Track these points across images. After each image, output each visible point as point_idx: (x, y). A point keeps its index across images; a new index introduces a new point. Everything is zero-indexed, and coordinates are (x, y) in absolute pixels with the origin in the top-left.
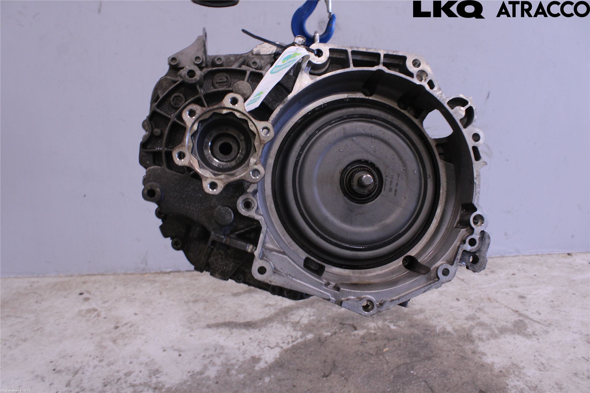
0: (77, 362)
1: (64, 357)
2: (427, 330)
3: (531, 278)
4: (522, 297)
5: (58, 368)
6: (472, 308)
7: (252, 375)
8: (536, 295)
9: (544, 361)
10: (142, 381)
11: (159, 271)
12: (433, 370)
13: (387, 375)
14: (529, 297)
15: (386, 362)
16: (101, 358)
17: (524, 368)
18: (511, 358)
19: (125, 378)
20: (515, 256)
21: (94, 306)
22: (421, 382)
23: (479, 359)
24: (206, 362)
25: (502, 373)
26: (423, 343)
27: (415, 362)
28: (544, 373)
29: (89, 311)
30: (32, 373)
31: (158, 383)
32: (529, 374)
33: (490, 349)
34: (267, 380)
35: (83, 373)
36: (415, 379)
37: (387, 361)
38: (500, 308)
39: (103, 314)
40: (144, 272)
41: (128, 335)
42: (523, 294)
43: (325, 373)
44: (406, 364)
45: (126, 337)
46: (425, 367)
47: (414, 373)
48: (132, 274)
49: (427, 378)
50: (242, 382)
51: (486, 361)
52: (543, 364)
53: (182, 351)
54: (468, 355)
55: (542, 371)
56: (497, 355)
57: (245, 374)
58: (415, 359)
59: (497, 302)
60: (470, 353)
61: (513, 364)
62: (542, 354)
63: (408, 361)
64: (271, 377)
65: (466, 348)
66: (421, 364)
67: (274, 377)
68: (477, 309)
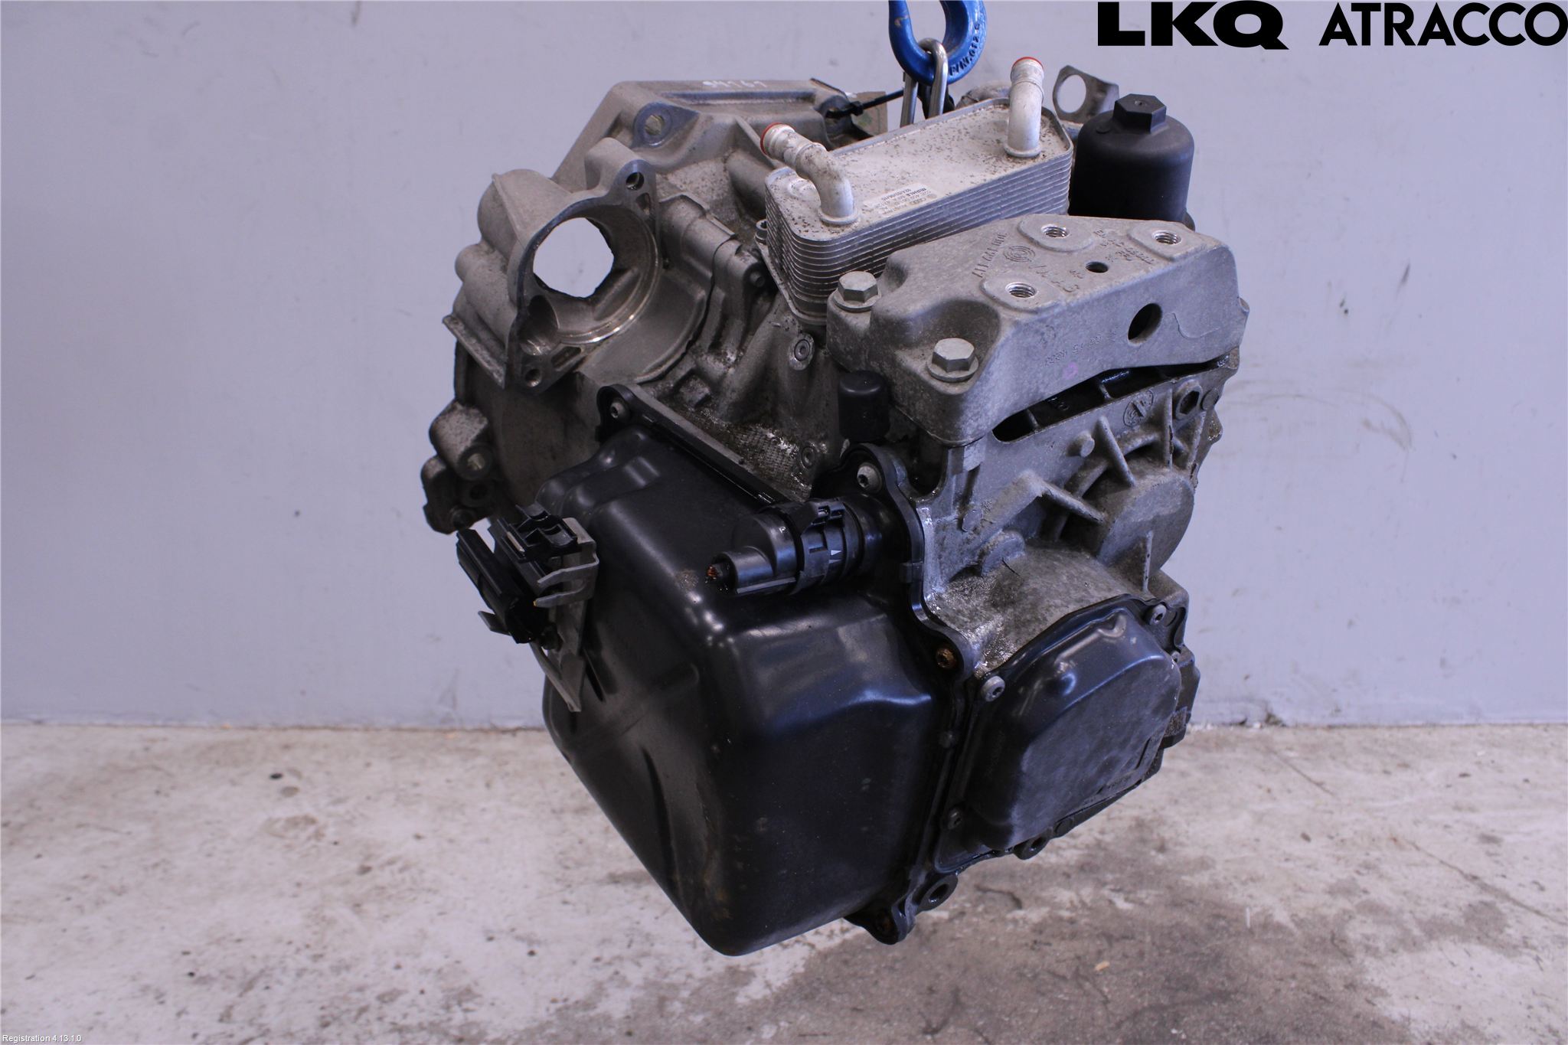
0: (254, 957)
1: (219, 942)
3: (1516, 787)
4: (1489, 839)
5: (203, 972)
6: (1347, 861)
7: (727, 1018)
8: (1529, 834)
9: (1558, 1023)
10: (425, 1018)
12: (1235, 1030)
13: (1103, 1036)
14: (1509, 839)
15: (1103, 999)
16: (319, 951)
17: (1497, 1038)
18: (1459, 1008)
19: (380, 1008)
20: (1467, 726)
21: (308, 810)
23: (1368, 1007)
24: (603, 974)
26: (1207, 952)
27: (1183, 1003)
29: (294, 823)
30: (134, 979)
31: (469, 1024)
33: (1399, 978)
34: (768, 1032)
35: (267, 988)
37: (1106, 997)
38: (1427, 865)
39: (330, 833)
40: (447, 727)
41: (393, 892)
42: (1494, 831)
43: (929, 1023)
44: (1157, 1008)
45: (390, 897)
46: (1212, 1019)
47: (1181, 1034)
48: (414, 730)
50: (700, 1036)
51: (1386, 1014)
52: (1554, 1031)
53: (539, 942)
54: (1333, 991)
56: (1417, 998)
57: (709, 1015)
58: (1182, 995)
59: (1417, 848)
60: (1342, 988)
61: (1465, 1026)
62: (1551, 1002)
63: (1164, 1000)
64: (779, 1027)
65: (1329, 971)
66: (1200, 1011)
67: (787, 1025)
68: (1360, 866)
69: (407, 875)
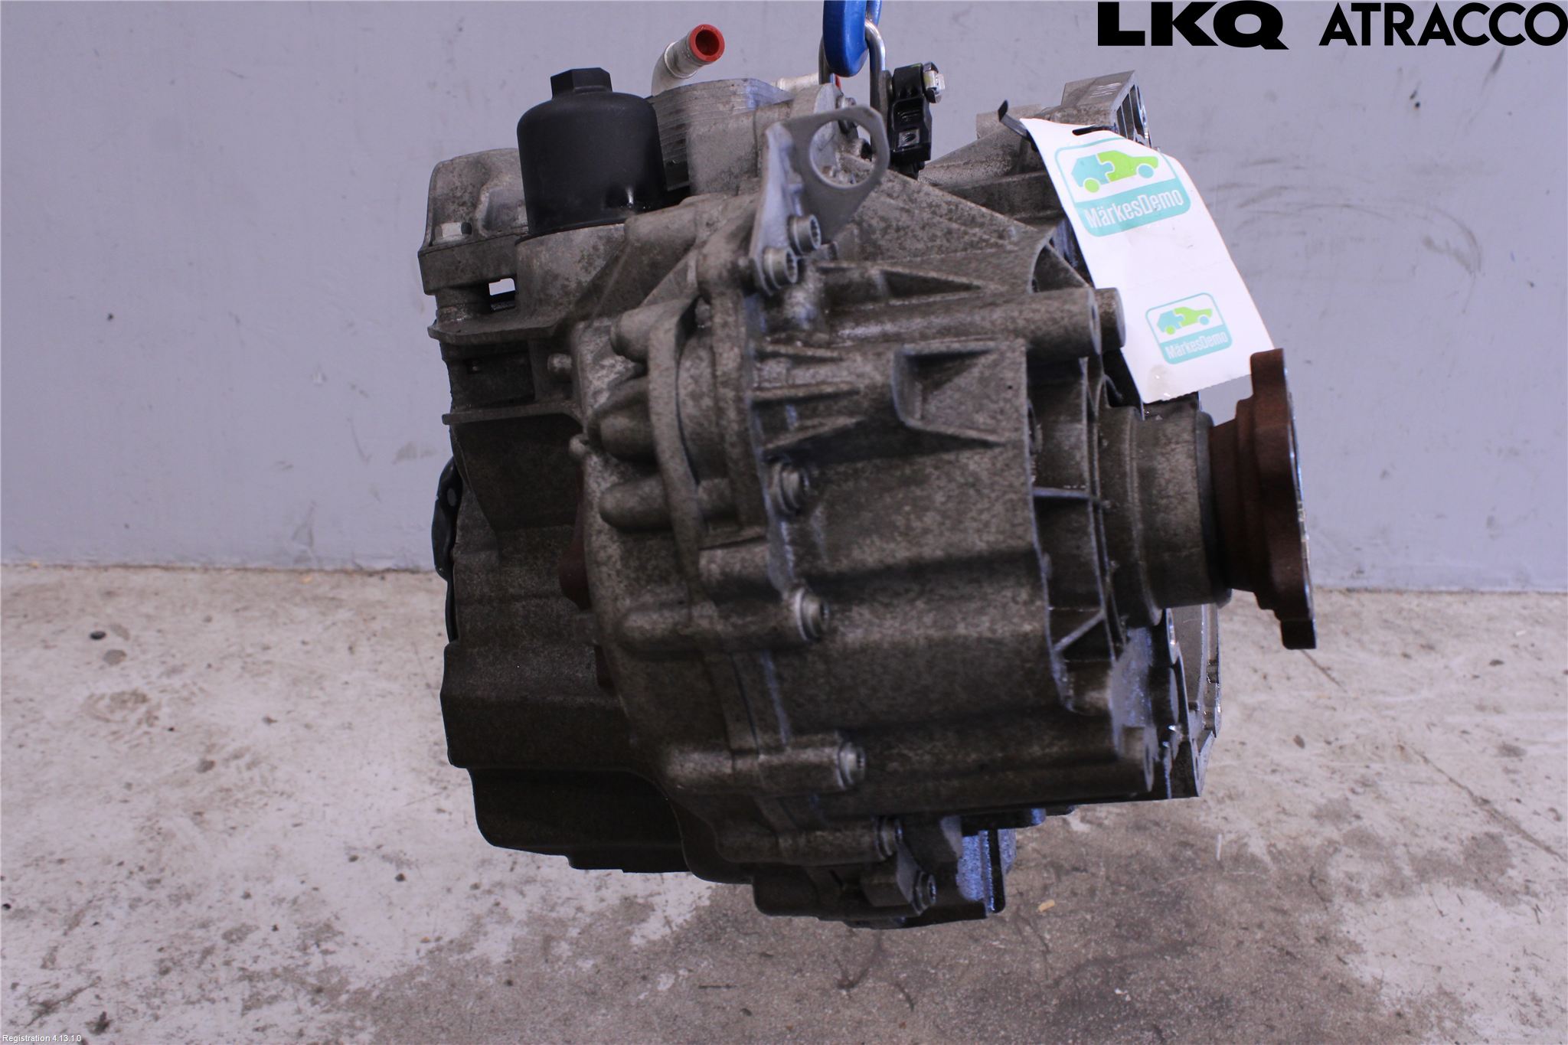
0: (79, 883)
2: (1185, 845)
3: (1553, 680)
4: (1510, 751)
5: (20, 903)
6: (1343, 775)
7: (620, 965)
8: (1557, 745)
9: (1543, 991)
10: (279, 962)
11: (350, 567)
12: (1186, 992)
13: (1038, 996)
14: (1532, 751)
15: (1043, 948)
16: (155, 876)
17: (1476, 1006)
18: (1439, 968)
19: (227, 949)
20: (1511, 594)
21: (138, 684)
22: (1142, 1030)
23: (1340, 966)
24: (482, 906)
25: (1401, 1021)
26: (1167, 890)
27: (1133, 957)
28: (1536, 1031)
29: (120, 700)
31: (328, 970)
32: (1487, 1033)
33: (1378, 931)
34: (665, 983)
35: (97, 924)
36: (1126, 1018)
37: (1046, 945)
38: (1434, 783)
39: (165, 717)
40: (302, 567)
41: (240, 796)
42: (1517, 739)
43: (845, 974)
44: (1102, 961)
45: (236, 803)
46: (1162, 977)
47: (1125, 996)
48: (263, 571)
49: (1162, 1016)
50: (588, 987)
51: (1357, 975)
52: (1537, 1000)
53: (409, 864)
54: (1302, 946)
55: (1532, 1025)
56: (1394, 956)
57: (599, 960)
58: (1133, 945)
59: (1426, 760)
60: (1312, 942)
61: (1442, 992)
62: (1541, 964)
63: (1112, 952)
64: (678, 976)
65: (1302, 920)
66: (1149, 967)
67: (686, 973)
68: (1356, 782)
69: (255, 772)
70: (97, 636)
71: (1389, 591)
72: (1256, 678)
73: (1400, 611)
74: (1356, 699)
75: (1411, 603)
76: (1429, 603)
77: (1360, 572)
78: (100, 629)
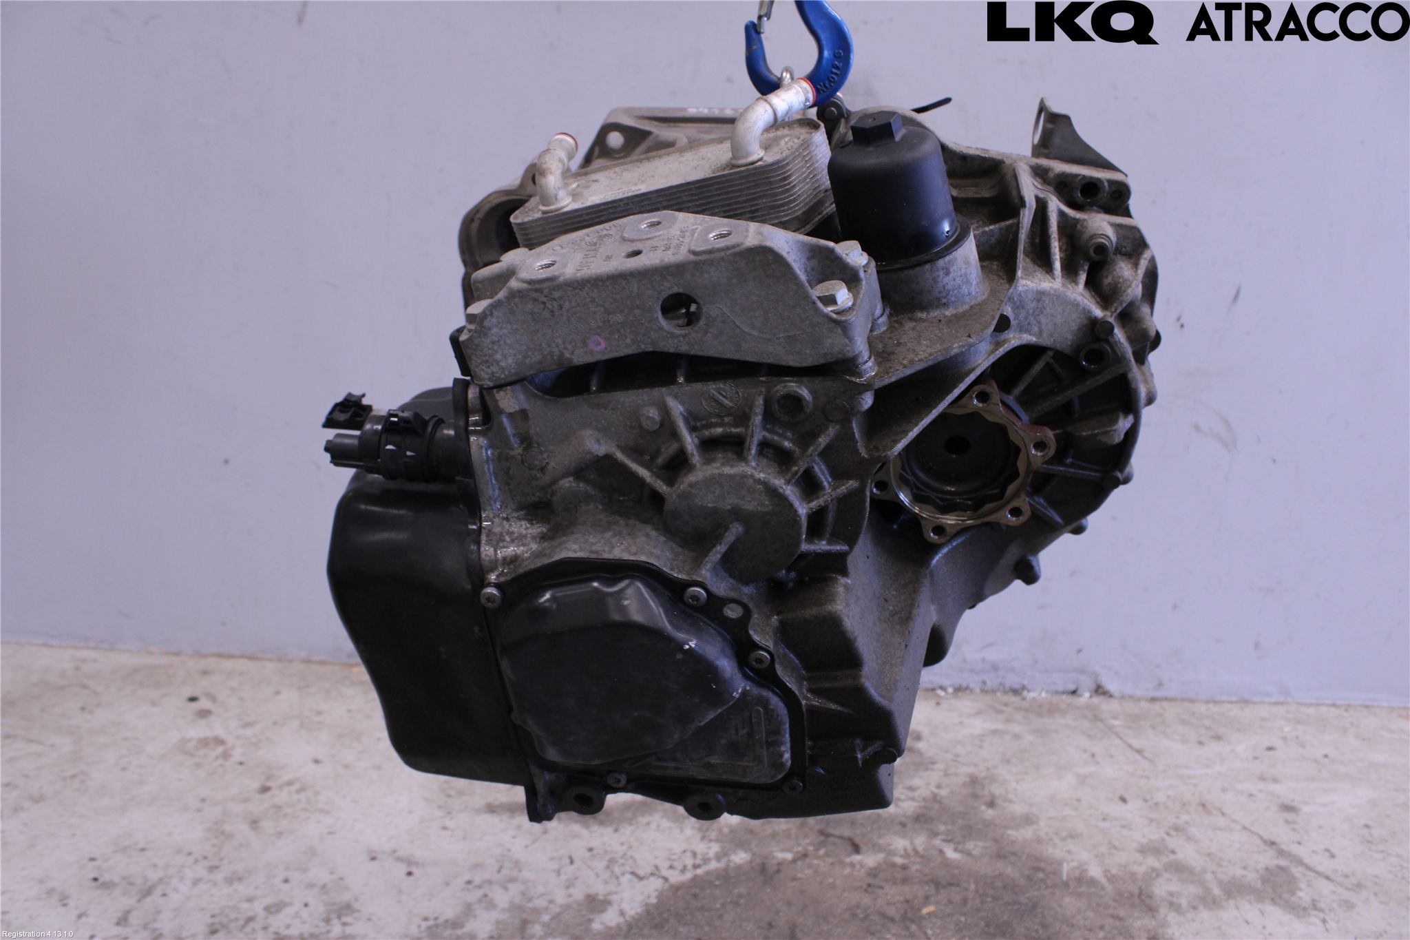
0: (155, 866)
1: (124, 850)
2: (1038, 869)
3: (1316, 761)
4: (1288, 808)
5: (106, 877)
6: (1158, 823)
8: (1324, 805)
10: (306, 929)
14: (1306, 809)
16: (215, 863)
19: (266, 918)
20: (1276, 703)
21: (219, 731)
24: (473, 896)
26: (1025, 901)
29: (204, 742)
30: (41, 882)
33: (1197, 934)
35: (164, 895)
38: (1231, 829)
39: (237, 754)
41: (289, 811)
42: (1293, 801)
45: (285, 816)
48: (322, 663)
53: (417, 864)
59: (1223, 814)
65: (1135, 924)
68: (1170, 828)
69: (303, 796)
70: (193, 699)
71: (1183, 700)
72: (1085, 756)
73: (1193, 714)
74: (1165, 771)
75: (1201, 708)
76: (1215, 709)
77: (1160, 685)
78: (195, 695)
